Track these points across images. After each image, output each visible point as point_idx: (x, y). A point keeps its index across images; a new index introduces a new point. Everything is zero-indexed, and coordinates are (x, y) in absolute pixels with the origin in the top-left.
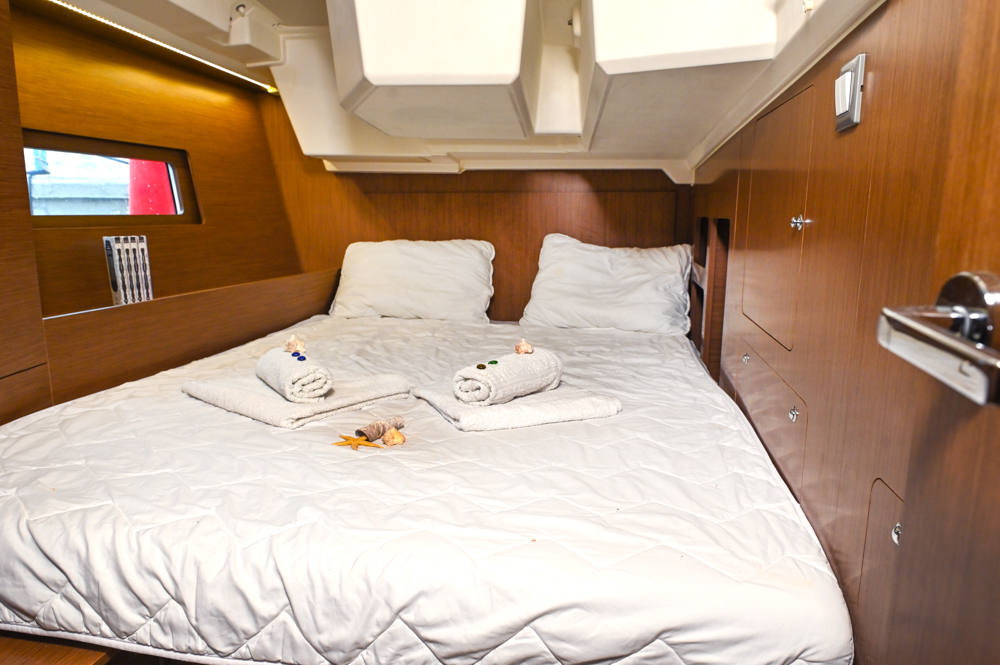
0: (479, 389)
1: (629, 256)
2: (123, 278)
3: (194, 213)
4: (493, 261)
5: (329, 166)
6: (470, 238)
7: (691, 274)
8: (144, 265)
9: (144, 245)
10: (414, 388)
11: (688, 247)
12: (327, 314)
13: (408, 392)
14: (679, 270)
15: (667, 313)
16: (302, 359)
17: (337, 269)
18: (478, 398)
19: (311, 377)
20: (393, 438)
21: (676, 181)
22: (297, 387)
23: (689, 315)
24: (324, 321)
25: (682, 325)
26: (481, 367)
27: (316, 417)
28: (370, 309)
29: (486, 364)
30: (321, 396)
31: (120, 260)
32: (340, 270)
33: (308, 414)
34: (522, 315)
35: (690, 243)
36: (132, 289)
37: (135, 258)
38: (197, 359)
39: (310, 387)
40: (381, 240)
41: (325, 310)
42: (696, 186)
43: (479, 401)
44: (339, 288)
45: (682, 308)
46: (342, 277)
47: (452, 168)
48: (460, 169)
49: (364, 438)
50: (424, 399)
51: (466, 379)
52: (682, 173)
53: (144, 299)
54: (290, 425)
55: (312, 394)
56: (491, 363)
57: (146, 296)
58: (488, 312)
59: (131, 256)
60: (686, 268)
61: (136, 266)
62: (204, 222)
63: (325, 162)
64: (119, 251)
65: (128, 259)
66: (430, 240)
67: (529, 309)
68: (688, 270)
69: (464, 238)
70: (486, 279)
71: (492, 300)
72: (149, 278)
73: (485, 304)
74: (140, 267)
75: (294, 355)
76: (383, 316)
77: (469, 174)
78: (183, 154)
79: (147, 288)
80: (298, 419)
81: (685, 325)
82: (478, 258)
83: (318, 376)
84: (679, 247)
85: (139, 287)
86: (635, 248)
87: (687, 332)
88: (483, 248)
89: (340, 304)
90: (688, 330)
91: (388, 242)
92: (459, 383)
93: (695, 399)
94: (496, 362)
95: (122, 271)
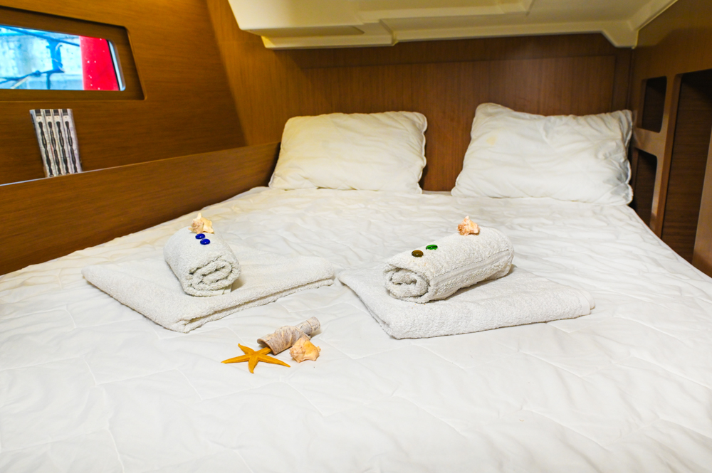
0: (415, 282)
1: (566, 124)
2: (47, 153)
3: (137, 90)
4: (425, 133)
5: (268, 44)
6: (403, 110)
7: (632, 141)
8: (70, 139)
9: (68, 118)
10: (340, 271)
11: (629, 113)
12: (267, 185)
13: (333, 278)
14: (620, 137)
15: (608, 181)
16: (206, 242)
17: (277, 142)
18: (414, 294)
19: (212, 266)
20: (304, 353)
21: (616, 44)
22: (196, 279)
23: (630, 183)
24: (262, 193)
25: (624, 194)
26: (418, 254)
27: (216, 315)
28: (307, 181)
29: (422, 249)
30: (226, 288)
31: (42, 133)
32: (279, 144)
33: (205, 314)
34: (454, 186)
35: (630, 108)
36: (58, 163)
37: (60, 131)
38: (120, 236)
39: (211, 277)
40: (318, 114)
41: (265, 183)
42: (638, 48)
43: (415, 297)
44: (280, 161)
45: (623, 176)
46: (282, 150)
47: (385, 40)
48: (393, 40)
49: (267, 350)
50: (348, 287)
51: (398, 269)
52: (624, 34)
53: (71, 171)
54: (182, 327)
55: (215, 285)
56: (429, 247)
57: (74, 168)
58: (422, 183)
59: (55, 129)
60: (627, 135)
61: (61, 140)
62: (146, 98)
63: (264, 39)
64: (41, 124)
65: (52, 133)
66: (364, 112)
67: (461, 179)
68: (629, 138)
69: (397, 110)
70: (418, 149)
71: (425, 170)
72: (76, 152)
73: (418, 174)
74: (66, 141)
75: (198, 237)
76: (319, 188)
77: (403, 46)
78: (123, 30)
79: (74, 162)
80: (192, 321)
81: (627, 195)
82: (410, 129)
83: (221, 264)
84: (620, 113)
85: (65, 161)
86: (571, 116)
87: (629, 202)
88: (416, 119)
89: (279, 176)
90: (630, 199)
91: (324, 116)
92: (390, 273)
93: (680, 290)
94: (435, 247)
95: (45, 145)
